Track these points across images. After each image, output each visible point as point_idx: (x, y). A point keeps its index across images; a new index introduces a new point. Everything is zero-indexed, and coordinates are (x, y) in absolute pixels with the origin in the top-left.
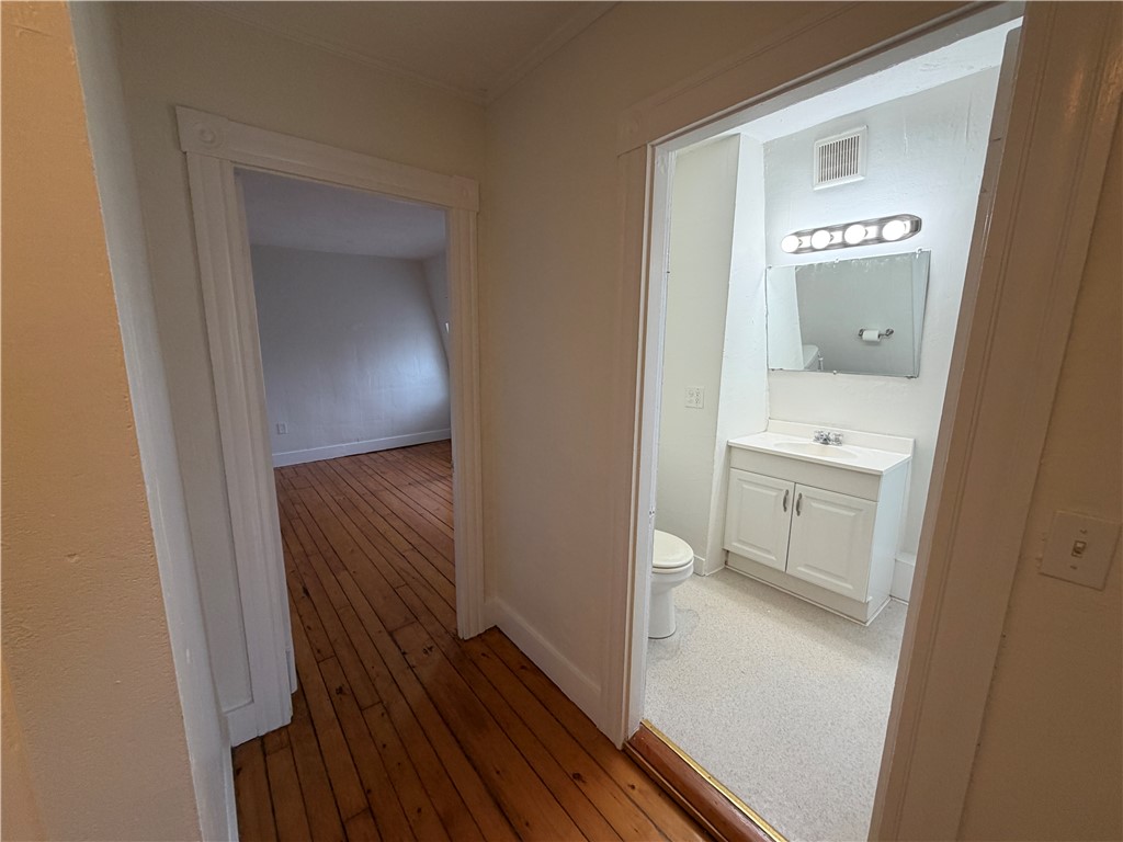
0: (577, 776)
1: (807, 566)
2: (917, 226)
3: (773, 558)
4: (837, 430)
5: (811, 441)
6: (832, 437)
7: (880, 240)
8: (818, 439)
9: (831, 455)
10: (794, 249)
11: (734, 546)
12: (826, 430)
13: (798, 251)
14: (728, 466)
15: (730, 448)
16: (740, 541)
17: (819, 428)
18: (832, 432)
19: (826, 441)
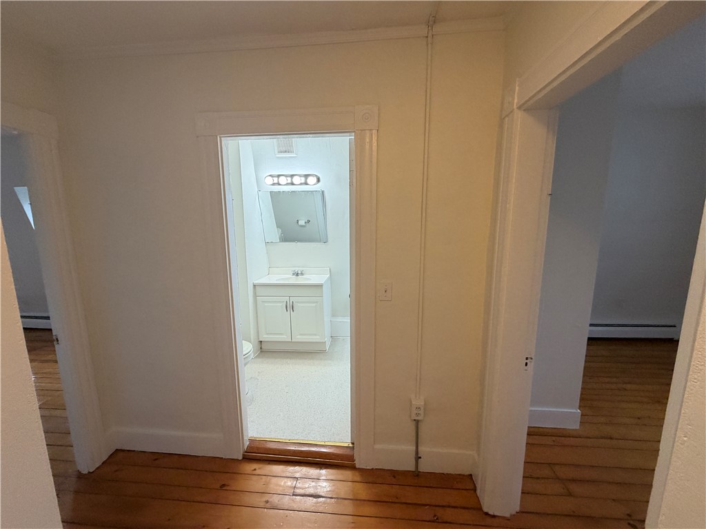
0: (224, 485)
1: (301, 334)
2: (318, 180)
3: (285, 336)
4: (301, 269)
5: (291, 276)
6: (299, 272)
7: (306, 184)
8: (294, 274)
9: (300, 280)
10: (271, 183)
11: (264, 337)
12: (296, 269)
13: (274, 184)
14: (255, 296)
15: (254, 286)
16: (268, 334)
17: (294, 269)
18: (299, 270)
19: (297, 275)
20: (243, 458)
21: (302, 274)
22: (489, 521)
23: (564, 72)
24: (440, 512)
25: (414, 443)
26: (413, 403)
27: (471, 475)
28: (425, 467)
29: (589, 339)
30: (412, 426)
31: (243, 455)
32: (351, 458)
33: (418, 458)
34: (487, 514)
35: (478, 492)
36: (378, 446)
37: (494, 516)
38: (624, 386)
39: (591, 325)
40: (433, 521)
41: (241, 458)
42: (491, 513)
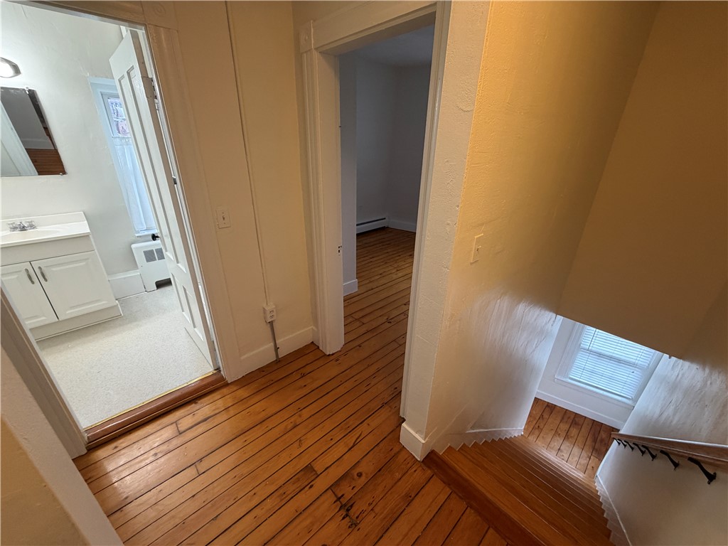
1: (74, 307)
5: (8, 233)
6: (25, 225)
19: (23, 228)
20: (88, 450)
21: (32, 226)
22: (331, 358)
23: (361, 31)
24: (303, 371)
25: (271, 339)
26: (266, 309)
27: (313, 342)
28: (282, 353)
29: (358, 235)
30: (268, 328)
31: (86, 448)
32: (222, 379)
33: (276, 349)
34: (329, 355)
35: (321, 348)
36: (243, 358)
37: (333, 354)
38: (371, 260)
39: (357, 225)
40: (302, 377)
41: (86, 451)
42: (331, 353)
